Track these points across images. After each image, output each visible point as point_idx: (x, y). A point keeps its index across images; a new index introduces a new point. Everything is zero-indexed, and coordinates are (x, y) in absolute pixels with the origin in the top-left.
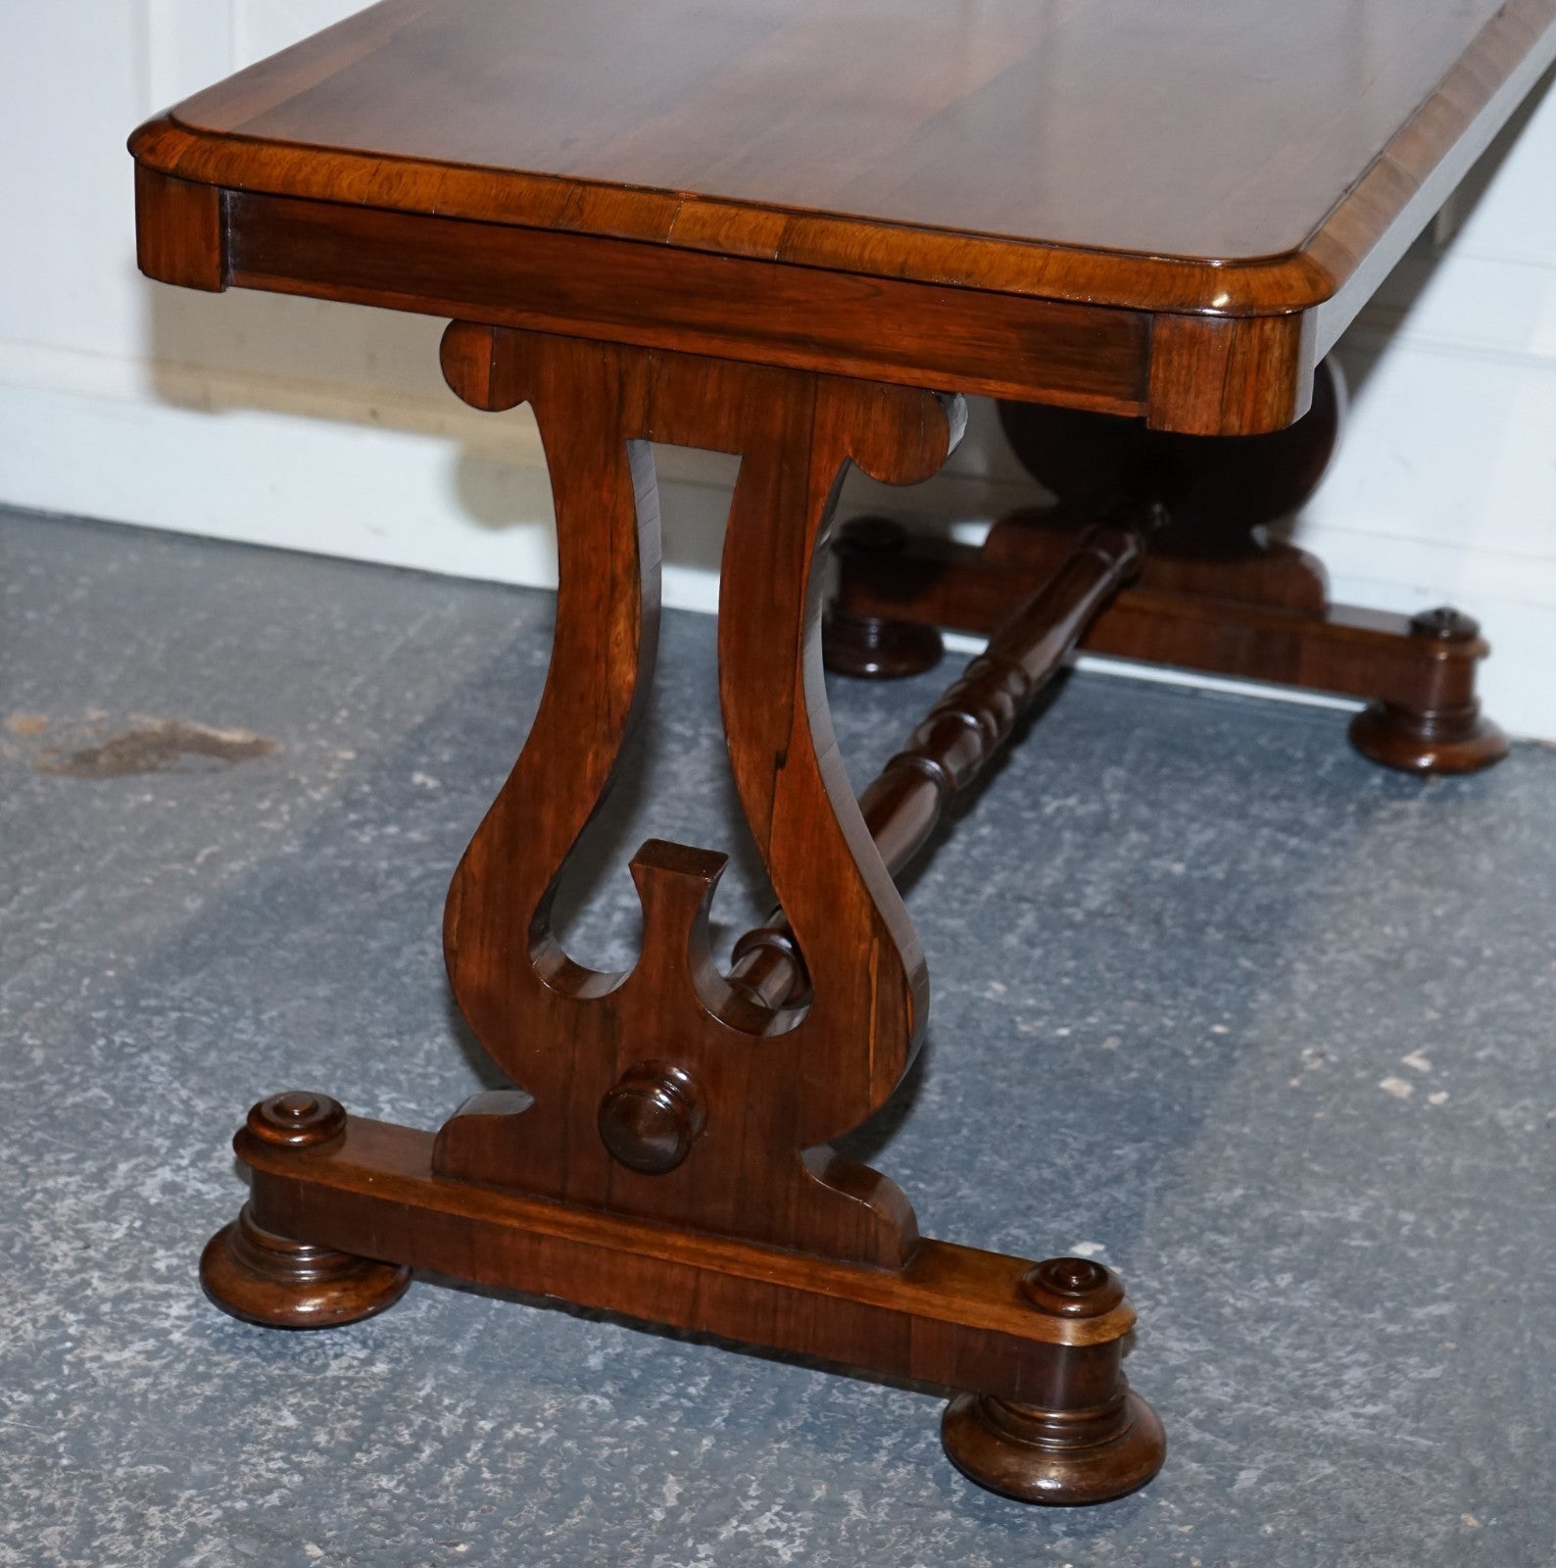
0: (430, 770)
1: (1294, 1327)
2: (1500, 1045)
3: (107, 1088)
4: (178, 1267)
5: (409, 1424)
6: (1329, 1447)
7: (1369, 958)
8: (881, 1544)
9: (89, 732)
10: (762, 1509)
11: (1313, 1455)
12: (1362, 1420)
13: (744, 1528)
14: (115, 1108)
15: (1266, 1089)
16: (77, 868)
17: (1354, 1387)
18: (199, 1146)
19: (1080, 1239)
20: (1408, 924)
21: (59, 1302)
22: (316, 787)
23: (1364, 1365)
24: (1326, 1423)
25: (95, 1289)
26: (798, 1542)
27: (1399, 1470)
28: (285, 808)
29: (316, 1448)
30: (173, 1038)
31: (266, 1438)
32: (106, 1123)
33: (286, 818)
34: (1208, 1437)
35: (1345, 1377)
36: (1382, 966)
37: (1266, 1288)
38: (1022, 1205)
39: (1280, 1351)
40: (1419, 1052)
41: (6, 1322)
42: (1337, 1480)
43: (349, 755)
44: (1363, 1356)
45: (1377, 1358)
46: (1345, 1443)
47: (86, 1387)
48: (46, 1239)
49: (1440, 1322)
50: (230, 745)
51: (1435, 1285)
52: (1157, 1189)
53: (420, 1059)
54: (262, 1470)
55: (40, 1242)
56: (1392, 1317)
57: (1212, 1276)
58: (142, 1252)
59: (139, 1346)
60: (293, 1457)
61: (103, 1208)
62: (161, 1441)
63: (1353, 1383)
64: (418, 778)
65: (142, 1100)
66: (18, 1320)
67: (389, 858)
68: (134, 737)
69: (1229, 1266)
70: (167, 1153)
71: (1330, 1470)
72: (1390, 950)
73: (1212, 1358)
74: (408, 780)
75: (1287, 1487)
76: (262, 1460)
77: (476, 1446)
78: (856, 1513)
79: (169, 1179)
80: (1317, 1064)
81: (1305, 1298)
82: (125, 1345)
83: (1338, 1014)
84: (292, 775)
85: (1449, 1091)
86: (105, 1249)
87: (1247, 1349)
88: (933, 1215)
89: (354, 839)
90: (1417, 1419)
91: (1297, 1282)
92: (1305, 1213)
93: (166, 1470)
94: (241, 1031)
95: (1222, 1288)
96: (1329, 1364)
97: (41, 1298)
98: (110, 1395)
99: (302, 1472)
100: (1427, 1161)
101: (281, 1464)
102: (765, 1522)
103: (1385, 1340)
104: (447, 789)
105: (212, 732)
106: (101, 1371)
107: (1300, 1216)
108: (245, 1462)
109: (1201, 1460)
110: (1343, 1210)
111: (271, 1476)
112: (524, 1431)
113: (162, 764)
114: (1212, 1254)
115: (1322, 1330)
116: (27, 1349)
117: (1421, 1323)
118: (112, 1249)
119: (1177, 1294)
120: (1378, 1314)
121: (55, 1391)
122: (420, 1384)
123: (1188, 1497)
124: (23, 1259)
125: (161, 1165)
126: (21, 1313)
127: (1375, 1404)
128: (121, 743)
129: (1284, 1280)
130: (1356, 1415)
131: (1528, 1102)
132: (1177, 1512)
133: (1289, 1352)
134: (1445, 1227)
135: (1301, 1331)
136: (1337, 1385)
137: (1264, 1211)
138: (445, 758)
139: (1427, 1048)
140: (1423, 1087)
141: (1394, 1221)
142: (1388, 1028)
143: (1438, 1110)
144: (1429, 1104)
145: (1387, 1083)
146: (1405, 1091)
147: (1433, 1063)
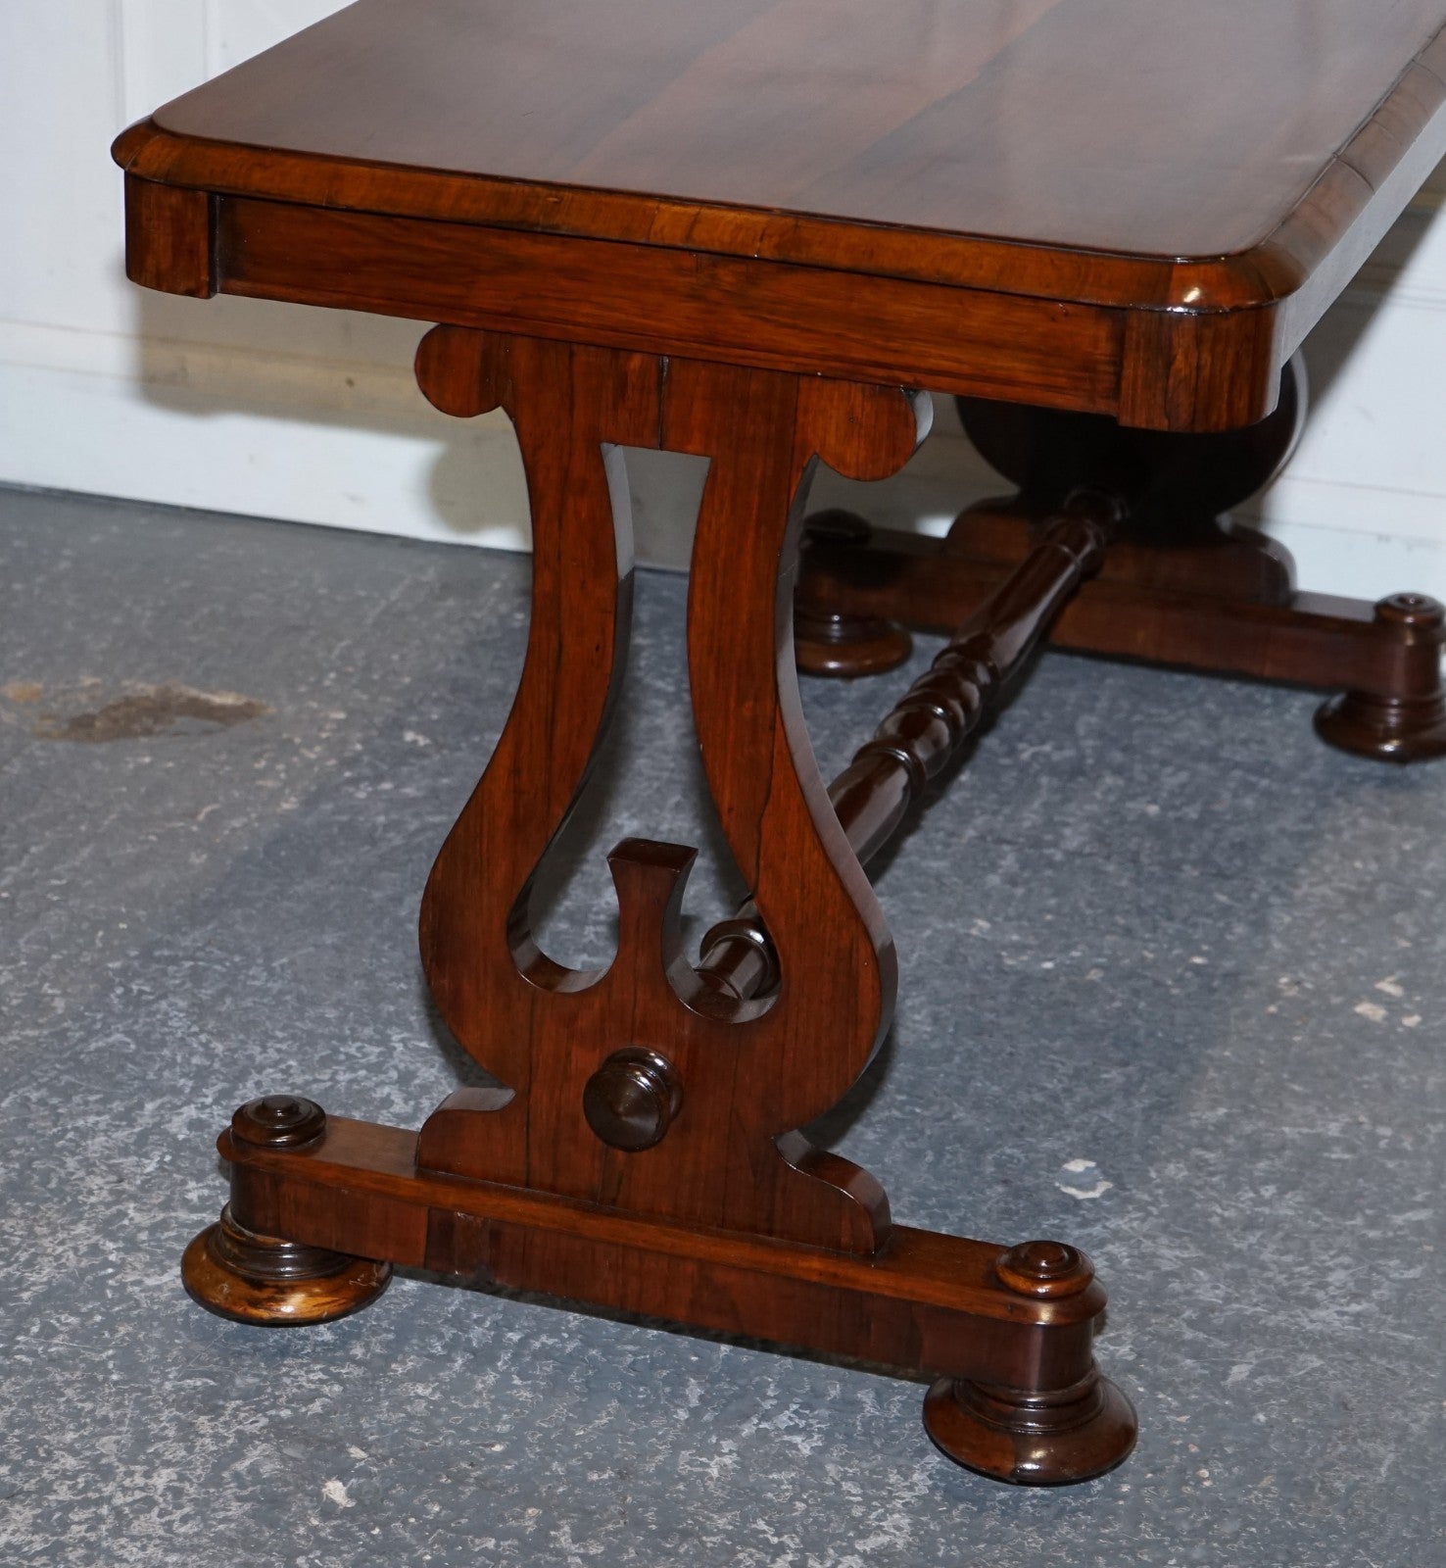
0: (421, 728)
1: (1280, 1234)
3: (127, 1033)
4: (210, 1197)
5: (441, 1336)
6: (1316, 1342)
7: (1342, 891)
8: (895, 1437)
9: (84, 698)
10: (782, 1406)
11: (1302, 1350)
12: (1346, 1318)
13: (764, 1425)
14: (137, 1052)
15: (1246, 1016)
16: (83, 828)
17: (1338, 1288)
18: (220, 1086)
19: (1071, 1156)
20: (1377, 859)
21: (98, 1231)
22: (310, 747)
23: (1346, 1267)
24: (1312, 1321)
25: (132, 1219)
26: (816, 1437)
27: (1384, 1362)
28: (280, 767)
29: (353, 1360)
30: (189, 985)
31: (305, 1352)
32: (130, 1066)
33: (283, 776)
34: (1202, 1336)
35: (1330, 1279)
36: (1352, 898)
37: (1251, 1199)
38: (1014, 1126)
39: (1266, 1256)
40: (1391, 979)
41: (49, 1251)
42: (1325, 1373)
43: (341, 716)
44: (1346, 1260)
45: (1359, 1261)
46: (1331, 1339)
47: (130, 1309)
48: (81, 1173)
49: (1419, 1227)
50: (222, 708)
51: (1414, 1194)
52: (1144, 1110)
54: (303, 1381)
55: (76, 1176)
56: (1372, 1223)
57: (1199, 1188)
58: (174, 1184)
60: (332, 1369)
61: (133, 1144)
62: (205, 1357)
63: (1338, 1284)
64: (409, 736)
65: (162, 1044)
66: (60, 1249)
67: (386, 813)
68: (128, 702)
69: (1215, 1179)
70: (191, 1093)
71: (1317, 1363)
72: (1361, 883)
73: (1202, 1264)
74: (400, 738)
75: (1277, 1380)
76: (303, 1373)
77: (506, 1356)
78: (870, 1409)
79: (195, 1117)
80: (1295, 991)
81: (1289, 1207)
83: (1313, 944)
84: (285, 736)
85: (1421, 1015)
86: (138, 1182)
87: (1235, 1255)
88: (930, 1137)
89: (351, 796)
90: (1398, 1316)
91: (1281, 1193)
92: (1286, 1129)
93: (212, 1383)
94: (254, 978)
95: (1210, 1200)
96: (1315, 1267)
97: (81, 1228)
98: (153, 1316)
99: (341, 1382)
100: (1403, 1080)
101: (321, 1375)
102: (784, 1419)
103: (1365, 1244)
104: (440, 747)
105: (204, 696)
106: (143, 1295)
107: (1283, 1132)
108: (287, 1374)
109: (1196, 1356)
110: (1324, 1125)
111: (313, 1386)
112: (550, 1342)
113: (158, 728)
114: (1200, 1168)
115: (1305, 1236)
116: (70, 1275)
117: (1401, 1228)
118: (144, 1182)
119: (1165, 1205)
120: (1359, 1221)
121: (101, 1314)
122: (449, 1300)
123: (1184, 1390)
124: (59, 1193)
125: (187, 1103)
126: (62, 1243)
127: (1359, 1303)
128: (115, 708)
129: (1268, 1191)
130: (1341, 1314)
132: (1175, 1404)
133: (1276, 1257)
134: (1421, 1140)
135: (1287, 1237)
136: (1324, 1286)
137: (1248, 1128)
138: (435, 717)
139: (1399, 975)
140: (1396, 1011)
141: (1372, 1136)
142: (1361, 956)
143: (1411, 1032)
144: (1402, 1026)
145: (1363, 1008)
146: (1379, 1015)
147: (1405, 989)
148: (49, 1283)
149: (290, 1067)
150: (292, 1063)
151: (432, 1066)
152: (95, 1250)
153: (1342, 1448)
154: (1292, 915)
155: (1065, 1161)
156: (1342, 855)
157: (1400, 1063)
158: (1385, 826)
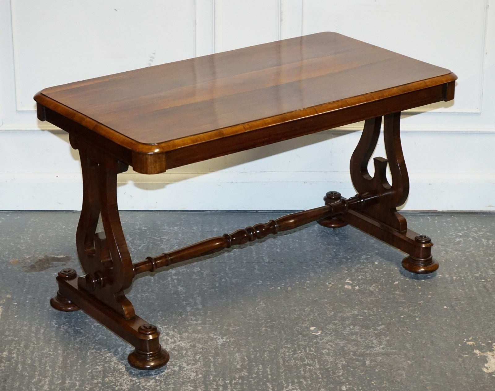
1: (359, 335)
2: (362, 275)
6: (378, 354)
7: (327, 262)
8: (313, 387)
9: (29, 261)
10: (288, 385)
11: (377, 356)
17: (376, 343)
19: (310, 327)
23: (375, 339)
24: (375, 351)
25: (134, 373)
27: (392, 356)
34: (357, 357)
35: (373, 342)
37: (349, 329)
38: (295, 323)
39: (359, 340)
40: (348, 280)
41: (123, 382)
42: (383, 360)
44: (374, 338)
45: (377, 338)
46: (381, 353)
49: (383, 329)
50: (61, 258)
51: (379, 323)
52: (318, 315)
56: (375, 330)
57: (338, 329)
59: (152, 381)
68: (40, 260)
69: (340, 326)
71: (381, 358)
73: (348, 344)
75: (375, 363)
77: (229, 386)
78: (305, 383)
80: (331, 285)
81: (357, 329)
82: (149, 382)
83: (328, 274)
85: (358, 286)
87: (353, 340)
88: (280, 328)
90: (390, 346)
91: (354, 327)
95: (342, 330)
96: (369, 340)
100: (363, 300)
103: (376, 334)
105: (56, 256)
107: (347, 315)
109: (358, 361)
110: (354, 312)
114: (336, 325)
115: (364, 334)
116: (131, 386)
117: (380, 330)
119: (334, 333)
120: (372, 330)
123: (360, 368)
126: (124, 380)
127: (381, 346)
128: (37, 262)
129: (352, 327)
130: (380, 348)
131: (374, 285)
132: (360, 371)
133: (361, 340)
134: (374, 312)
135: (360, 335)
136: (373, 343)
137: (340, 315)
139: (349, 278)
140: (353, 286)
141: (364, 312)
142: (339, 276)
143: (359, 290)
144: (356, 289)
145: (346, 286)
146: (350, 287)
147: (352, 281)
148: (128, 388)
151: (171, 331)
152: (131, 381)
154: (321, 269)
155: (310, 328)
156: (323, 254)
157: (360, 297)
158: (327, 247)
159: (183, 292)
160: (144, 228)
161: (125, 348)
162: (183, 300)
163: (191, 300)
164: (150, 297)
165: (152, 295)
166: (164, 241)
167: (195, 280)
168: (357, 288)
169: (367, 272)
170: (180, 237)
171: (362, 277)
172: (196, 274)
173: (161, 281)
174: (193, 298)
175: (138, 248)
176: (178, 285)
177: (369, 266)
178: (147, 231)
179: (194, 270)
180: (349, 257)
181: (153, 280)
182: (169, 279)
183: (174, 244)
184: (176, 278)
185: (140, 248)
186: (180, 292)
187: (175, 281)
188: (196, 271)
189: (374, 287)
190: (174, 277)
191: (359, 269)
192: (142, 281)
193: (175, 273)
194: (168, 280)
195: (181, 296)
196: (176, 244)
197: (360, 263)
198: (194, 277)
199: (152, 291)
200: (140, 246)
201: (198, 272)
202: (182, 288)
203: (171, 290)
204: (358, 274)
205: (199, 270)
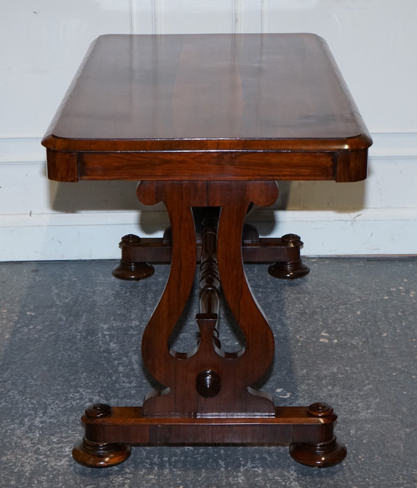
0: (30, 310)
2: (341, 327)
3: (6, 402)
4: (59, 440)
5: (147, 463)
6: (366, 421)
7: (297, 313)
8: (280, 464)
10: (246, 462)
11: (364, 424)
12: (369, 414)
13: (245, 468)
14: (12, 407)
15: (295, 347)
17: (362, 407)
18: (42, 411)
19: (276, 388)
20: (301, 303)
21: (35, 454)
22: (2, 320)
23: (361, 402)
24: (362, 416)
25: (42, 449)
26: (260, 468)
29: (127, 473)
30: (14, 387)
31: (113, 474)
32: (13, 410)
35: (359, 406)
36: (301, 314)
37: (327, 390)
39: (340, 403)
41: (25, 462)
42: (373, 428)
43: (6, 311)
44: (360, 400)
45: (363, 400)
46: (369, 420)
47: (58, 472)
48: (19, 440)
49: (370, 389)
51: (365, 382)
53: (83, 380)
54: (118, 480)
55: (18, 442)
56: (360, 391)
57: (313, 390)
58: (47, 439)
59: (64, 460)
60: (124, 476)
61: (28, 430)
62: (87, 480)
63: (361, 406)
64: (29, 313)
65: (18, 403)
66: (28, 461)
67: (36, 334)
69: (315, 387)
70: (35, 414)
71: (370, 426)
72: (301, 310)
74: (26, 314)
75: (363, 431)
76: (117, 479)
78: (269, 459)
79: (40, 420)
80: (302, 339)
81: (337, 390)
82: (61, 461)
83: (299, 327)
85: (337, 339)
86: (37, 440)
89: (23, 331)
90: (381, 411)
91: (333, 387)
93: (94, 486)
94: (31, 382)
95: (317, 392)
96: (353, 403)
97: (30, 454)
98: (66, 473)
99: (129, 479)
100: (343, 355)
101: (122, 479)
102: (249, 465)
103: (361, 396)
104: (39, 315)
106: (59, 468)
107: (323, 373)
108: (113, 480)
110: (332, 370)
111: (122, 482)
112: (176, 458)
114: (310, 385)
115: (346, 396)
116: (35, 467)
117: (367, 391)
118: (39, 439)
119: (307, 396)
120: (356, 391)
121: (51, 475)
122: (142, 453)
124: (16, 446)
125: (36, 417)
126: (27, 459)
127: (369, 410)
129: (330, 388)
130: (367, 413)
131: (356, 338)
133: (342, 403)
134: (357, 369)
135: (342, 398)
136: (359, 407)
137: (315, 374)
138: (32, 307)
139: (325, 331)
140: (330, 339)
141: (345, 370)
142: (313, 328)
143: (337, 344)
144: (334, 343)
145: (321, 340)
146: (327, 341)
147: (328, 334)
148: (31, 470)
149: (57, 403)
150: (57, 402)
151: (96, 396)
152: (37, 459)
153: (389, 445)
154: (289, 321)
155: (275, 390)
156: (292, 304)
157: (340, 352)
158: (297, 295)
159: (116, 350)
160: (74, 279)
161: (35, 418)
162: (115, 359)
163: (125, 359)
164: (73, 356)
165: (76, 354)
166: (98, 292)
167: (132, 336)
168: (336, 341)
169: (347, 323)
170: (117, 288)
171: (342, 328)
172: (133, 329)
173: (89, 337)
174: (127, 357)
175: (65, 301)
176: (110, 341)
177: (349, 316)
178: (78, 283)
179: (132, 324)
180: (324, 307)
181: (79, 336)
182: (100, 335)
183: (110, 295)
184: (109, 333)
185: (67, 301)
186: (112, 350)
187: (107, 337)
188: (133, 325)
189: (356, 340)
190: (106, 333)
191: (337, 320)
192: (65, 338)
193: (108, 328)
194: (98, 336)
195: (113, 354)
196: (111, 296)
197: (337, 313)
198: (131, 332)
199: (77, 349)
200: (67, 298)
201: (136, 326)
202: (114, 345)
203: (101, 347)
204: (336, 326)
205: (138, 324)
